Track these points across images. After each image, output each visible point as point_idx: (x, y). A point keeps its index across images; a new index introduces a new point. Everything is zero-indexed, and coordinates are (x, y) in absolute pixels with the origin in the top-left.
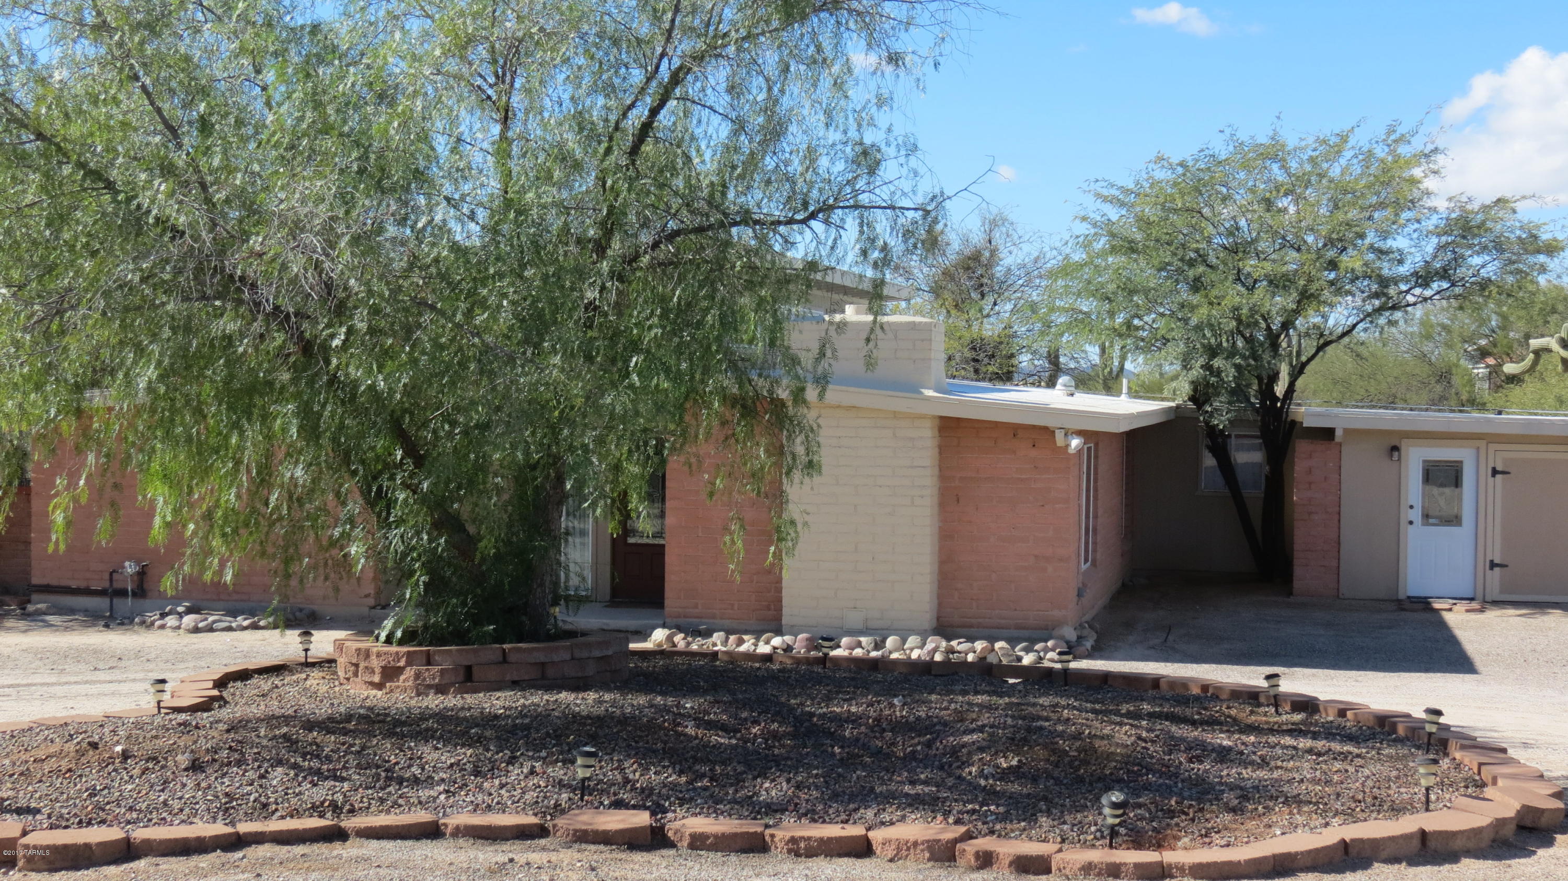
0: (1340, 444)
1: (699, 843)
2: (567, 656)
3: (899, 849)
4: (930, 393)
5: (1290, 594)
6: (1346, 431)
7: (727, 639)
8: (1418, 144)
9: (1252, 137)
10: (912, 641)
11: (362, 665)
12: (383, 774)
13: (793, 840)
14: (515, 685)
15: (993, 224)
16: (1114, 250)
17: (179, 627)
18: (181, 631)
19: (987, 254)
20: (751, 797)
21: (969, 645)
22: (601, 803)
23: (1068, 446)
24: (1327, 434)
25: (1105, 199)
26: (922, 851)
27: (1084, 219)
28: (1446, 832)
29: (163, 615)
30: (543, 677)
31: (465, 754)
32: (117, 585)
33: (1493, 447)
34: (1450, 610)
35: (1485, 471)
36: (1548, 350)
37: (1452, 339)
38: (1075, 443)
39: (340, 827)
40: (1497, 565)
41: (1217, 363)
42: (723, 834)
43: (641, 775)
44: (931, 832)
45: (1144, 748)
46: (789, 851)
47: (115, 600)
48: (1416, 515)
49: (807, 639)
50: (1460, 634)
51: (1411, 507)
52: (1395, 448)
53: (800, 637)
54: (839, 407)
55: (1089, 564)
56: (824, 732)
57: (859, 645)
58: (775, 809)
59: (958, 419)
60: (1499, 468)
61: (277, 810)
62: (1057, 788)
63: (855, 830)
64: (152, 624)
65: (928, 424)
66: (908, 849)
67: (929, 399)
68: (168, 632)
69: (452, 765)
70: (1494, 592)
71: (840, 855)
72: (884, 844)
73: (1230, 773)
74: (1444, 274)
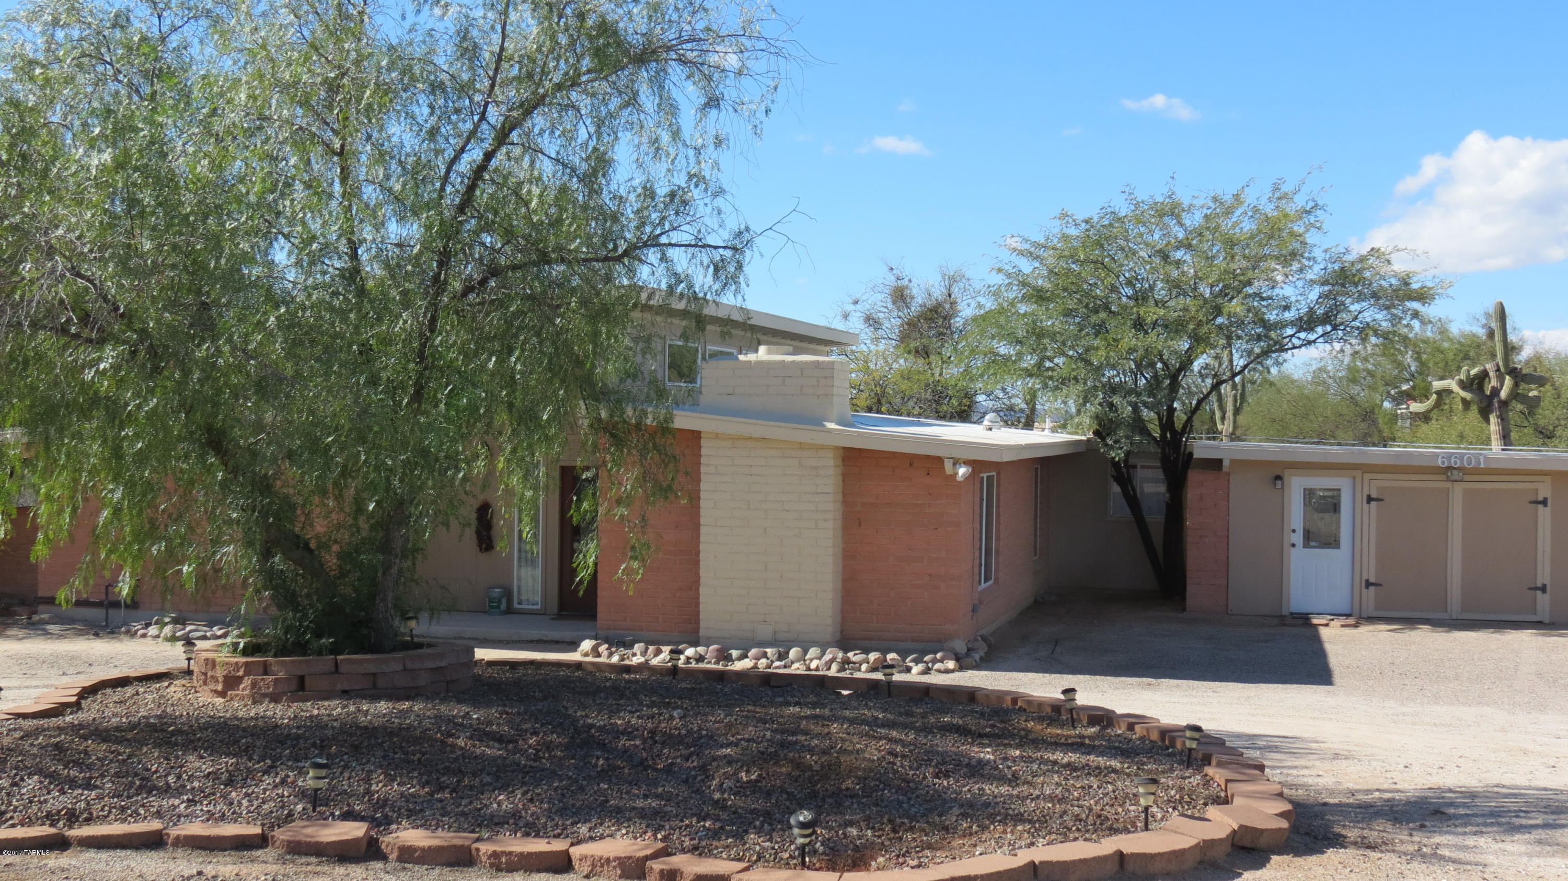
0: (1228, 474)
1: (408, 855)
2: (399, 667)
3: (593, 865)
4: (831, 426)
5: (1184, 610)
6: (1233, 461)
7: (647, 649)
8: (1300, 201)
9: (1151, 197)
10: (813, 652)
11: (209, 674)
12: (138, 783)
13: (495, 855)
14: (346, 694)
15: (952, 280)
16: (1025, 298)
17: (158, 636)
18: (160, 640)
19: (947, 306)
20: (480, 810)
21: (864, 656)
22: (332, 814)
23: (957, 474)
24: (1215, 464)
25: (1021, 253)
26: (615, 867)
27: (1000, 270)
28: (1145, 854)
29: (147, 625)
30: (375, 686)
31: (227, 763)
32: (111, 598)
33: (1367, 477)
34: (1327, 625)
35: (1361, 498)
36: (1449, 391)
37: (1376, 383)
38: (962, 471)
39: (63, 836)
40: (1372, 584)
41: (1116, 400)
42: (430, 847)
43: (385, 786)
44: (636, 847)
45: (889, 763)
46: (492, 865)
47: (111, 611)
48: (1298, 538)
49: (718, 650)
50: (1329, 647)
51: (1294, 531)
52: (1279, 478)
53: (711, 648)
54: (751, 438)
55: (991, 582)
56: (599, 744)
57: (765, 655)
58: (496, 823)
59: (860, 450)
60: (1374, 496)
61: (12, 818)
62: (788, 803)
63: (558, 845)
64: (136, 632)
65: (830, 454)
66: (602, 866)
67: (830, 431)
68: (148, 640)
69: (209, 773)
70: (1370, 610)
71: (539, 871)
72: (581, 860)
73: (970, 789)
74: (1326, 319)
